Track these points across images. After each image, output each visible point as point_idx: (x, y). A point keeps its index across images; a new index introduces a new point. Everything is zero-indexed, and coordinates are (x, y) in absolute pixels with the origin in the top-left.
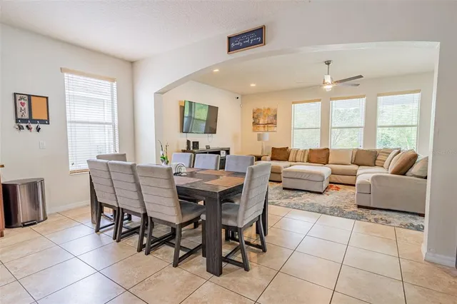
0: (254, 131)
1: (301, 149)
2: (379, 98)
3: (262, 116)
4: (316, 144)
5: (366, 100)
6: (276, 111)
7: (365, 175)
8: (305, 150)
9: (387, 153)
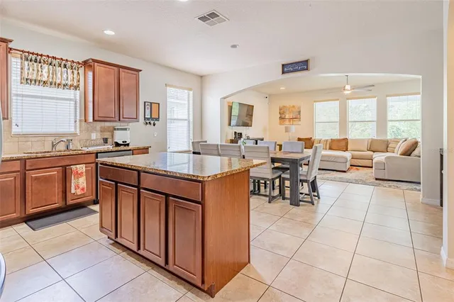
0: (280, 124)
1: (324, 139)
2: (388, 98)
3: (288, 112)
4: (336, 135)
5: (377, 100)
6: (299, 108)
7: (379, 157)
8: (327, 141)
9: (397, 142)
